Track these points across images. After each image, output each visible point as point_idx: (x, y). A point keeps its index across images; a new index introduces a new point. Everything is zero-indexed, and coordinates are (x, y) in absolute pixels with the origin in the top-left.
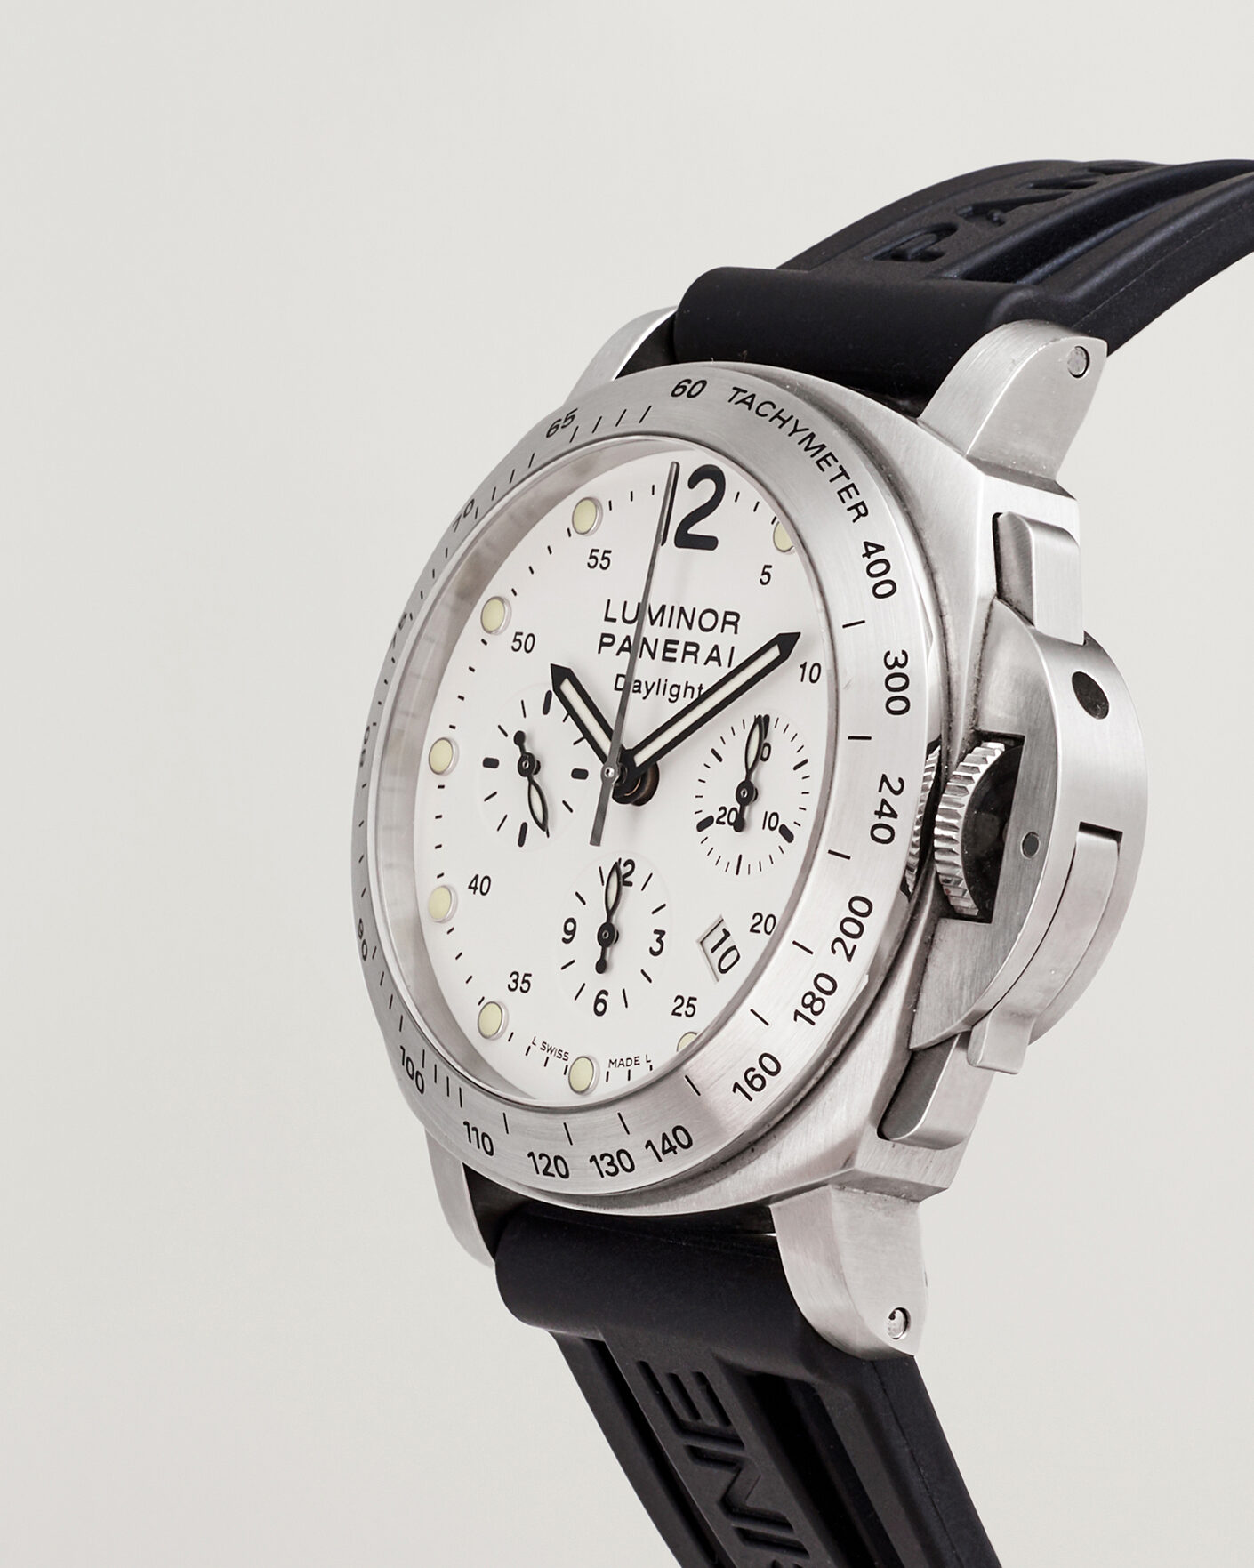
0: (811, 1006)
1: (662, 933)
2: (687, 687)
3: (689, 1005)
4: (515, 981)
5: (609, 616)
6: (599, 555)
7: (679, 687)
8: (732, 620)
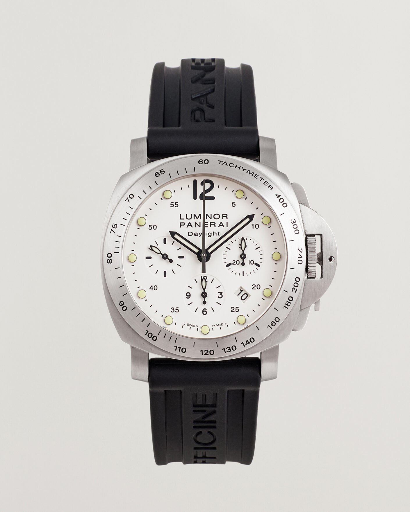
0: (287, 304)
1: (221, 293)
2: (214, 233)
3: (236, 309)
4: (173, 310)
5: (181, 218)
6: (174, 204)
7: (211, 233)
8: (225, 216)
